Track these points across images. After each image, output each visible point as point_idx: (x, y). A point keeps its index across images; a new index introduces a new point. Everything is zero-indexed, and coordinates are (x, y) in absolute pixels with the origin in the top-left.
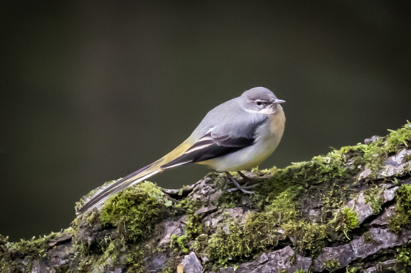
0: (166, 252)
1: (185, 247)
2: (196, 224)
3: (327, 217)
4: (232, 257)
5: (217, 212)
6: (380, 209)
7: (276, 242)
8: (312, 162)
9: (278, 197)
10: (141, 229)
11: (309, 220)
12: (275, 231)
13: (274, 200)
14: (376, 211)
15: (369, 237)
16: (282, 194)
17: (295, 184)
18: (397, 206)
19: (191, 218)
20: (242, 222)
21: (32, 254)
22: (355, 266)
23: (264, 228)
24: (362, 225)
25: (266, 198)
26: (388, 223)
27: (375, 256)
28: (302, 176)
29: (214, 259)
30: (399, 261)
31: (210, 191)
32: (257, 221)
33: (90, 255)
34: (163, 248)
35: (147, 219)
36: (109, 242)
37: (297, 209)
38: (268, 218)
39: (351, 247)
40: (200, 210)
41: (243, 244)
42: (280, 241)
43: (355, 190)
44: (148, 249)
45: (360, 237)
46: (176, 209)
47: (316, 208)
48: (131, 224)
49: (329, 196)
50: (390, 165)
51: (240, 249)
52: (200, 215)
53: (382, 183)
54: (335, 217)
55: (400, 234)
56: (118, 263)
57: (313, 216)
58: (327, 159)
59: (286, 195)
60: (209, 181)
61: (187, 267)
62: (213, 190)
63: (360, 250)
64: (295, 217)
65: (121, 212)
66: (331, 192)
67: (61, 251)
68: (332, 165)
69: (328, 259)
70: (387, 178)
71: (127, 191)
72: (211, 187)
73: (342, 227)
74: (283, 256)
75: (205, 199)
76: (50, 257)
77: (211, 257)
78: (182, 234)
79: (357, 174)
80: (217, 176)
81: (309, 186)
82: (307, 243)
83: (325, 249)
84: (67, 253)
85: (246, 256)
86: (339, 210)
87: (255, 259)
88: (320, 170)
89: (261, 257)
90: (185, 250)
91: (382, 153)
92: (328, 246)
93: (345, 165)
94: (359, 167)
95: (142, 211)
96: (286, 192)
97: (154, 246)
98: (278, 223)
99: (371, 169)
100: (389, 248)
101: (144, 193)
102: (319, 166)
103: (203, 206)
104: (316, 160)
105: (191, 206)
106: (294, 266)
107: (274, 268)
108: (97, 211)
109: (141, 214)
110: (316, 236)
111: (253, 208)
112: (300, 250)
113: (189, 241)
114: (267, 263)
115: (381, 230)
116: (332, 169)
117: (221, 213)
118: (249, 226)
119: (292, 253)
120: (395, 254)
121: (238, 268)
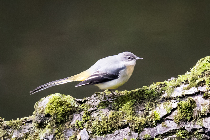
0: (73, 128)
1: (82, 126)
2: (87, 116)
3: (146, 114)
4: (102, 131)
5: (97, 111)
6: (170, 112)
7: (122, 125)
8: (142, 89)
9: (125, 105)
10: (63, 117)
11: (138, 116)
12: (122, 120)
13: (123, 106)
14: (168, 113)
15: (165, 125)
16: (127, 103)
17: (133, 99)
18: (178, 111)
19: (85, 113)
20: (108, 116)
21: (14, 127)
22: (158, 138)
23: (117, 119)
24: (161, 119)
25: (119, 105)
26: (173, 118)
27: (167, 133)
28: (137, 95)
29: (94, 132)
30: (178, 136)
31: (95, 101)
32: (114, 115)
33: (40, 128)
34: (72, 126)
35: (66, 112)
36: (48, 122)
37: (133, 110)
38: (120, 114)
39: (156, 129)
40: (90, 109)
41: (107, 126)
42: (124, 125)
43: (160, 102)
44: (65, 126)
45: (161, 124)
46: (79, 108)
47: (142, 110)
48: (58, 115)
49: (148, 105)
50: (176, 92)
51: (106, 128)
52: (89, 111)
53: (172, 100)
54: (150, 115)
55: (179, 123)
56: (52, 132)
57: (140, 114)
58: (149, 87)
59: (129, 104)
60: (96, 96)
61: (82, 135)
62: (97, 100)
63: (160, 130)
64: (132, 114)
65: (54, 109)
66: (149, 103)
67: (27, 126)
68: (151, 91)
69: (145, 134)
70: (174, 97)
71: (57, 99)
72: (96, 99)
73: (152, 120)
74: (125, 132)
75: (92, 105)
76: (22, 129)
77: (93, 131)
78: (81, 120)
79: (162, 95)
80: (99, 93)
81: (139, 100)
82: (136, 126)
83: (144, 129)
84: (30, 127)
85: (108, 131)
86: (152, 111)
87: (112, 133)
88: (145, 93)
89: (116, 132)
90: (81, 128)
91: (173, 85)
92: (146, 128)
93: (157, 90)
94: (163, 92)
95: (63, 109)
96: (128, 102)
97: (68, 125)
98: (124, 117)
99: (168, 93)
100: (174, 130)
101: (65, 101)
102: (145, 91)
103: (91, 107)
104: (144, 88)
105: (86, 107)
106: (130, 137)
107: (121, 137)
108: (43, 108)
109: (63, 110)
110: (140, 123)
111: (114, 109)
112: (133, 130)
113: (83, 124)
114: (118, 135)
115: (170, 121)
116: (150, 92)
117: (99, 111)
118: (110, 117)
119: (129, 130)
120: (176, 133)
121: (105, 137)
